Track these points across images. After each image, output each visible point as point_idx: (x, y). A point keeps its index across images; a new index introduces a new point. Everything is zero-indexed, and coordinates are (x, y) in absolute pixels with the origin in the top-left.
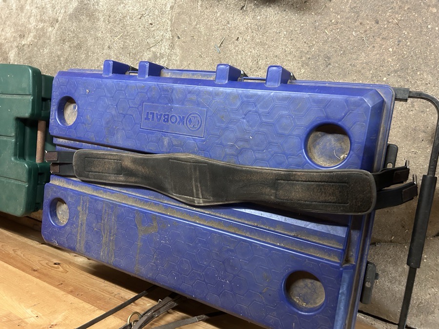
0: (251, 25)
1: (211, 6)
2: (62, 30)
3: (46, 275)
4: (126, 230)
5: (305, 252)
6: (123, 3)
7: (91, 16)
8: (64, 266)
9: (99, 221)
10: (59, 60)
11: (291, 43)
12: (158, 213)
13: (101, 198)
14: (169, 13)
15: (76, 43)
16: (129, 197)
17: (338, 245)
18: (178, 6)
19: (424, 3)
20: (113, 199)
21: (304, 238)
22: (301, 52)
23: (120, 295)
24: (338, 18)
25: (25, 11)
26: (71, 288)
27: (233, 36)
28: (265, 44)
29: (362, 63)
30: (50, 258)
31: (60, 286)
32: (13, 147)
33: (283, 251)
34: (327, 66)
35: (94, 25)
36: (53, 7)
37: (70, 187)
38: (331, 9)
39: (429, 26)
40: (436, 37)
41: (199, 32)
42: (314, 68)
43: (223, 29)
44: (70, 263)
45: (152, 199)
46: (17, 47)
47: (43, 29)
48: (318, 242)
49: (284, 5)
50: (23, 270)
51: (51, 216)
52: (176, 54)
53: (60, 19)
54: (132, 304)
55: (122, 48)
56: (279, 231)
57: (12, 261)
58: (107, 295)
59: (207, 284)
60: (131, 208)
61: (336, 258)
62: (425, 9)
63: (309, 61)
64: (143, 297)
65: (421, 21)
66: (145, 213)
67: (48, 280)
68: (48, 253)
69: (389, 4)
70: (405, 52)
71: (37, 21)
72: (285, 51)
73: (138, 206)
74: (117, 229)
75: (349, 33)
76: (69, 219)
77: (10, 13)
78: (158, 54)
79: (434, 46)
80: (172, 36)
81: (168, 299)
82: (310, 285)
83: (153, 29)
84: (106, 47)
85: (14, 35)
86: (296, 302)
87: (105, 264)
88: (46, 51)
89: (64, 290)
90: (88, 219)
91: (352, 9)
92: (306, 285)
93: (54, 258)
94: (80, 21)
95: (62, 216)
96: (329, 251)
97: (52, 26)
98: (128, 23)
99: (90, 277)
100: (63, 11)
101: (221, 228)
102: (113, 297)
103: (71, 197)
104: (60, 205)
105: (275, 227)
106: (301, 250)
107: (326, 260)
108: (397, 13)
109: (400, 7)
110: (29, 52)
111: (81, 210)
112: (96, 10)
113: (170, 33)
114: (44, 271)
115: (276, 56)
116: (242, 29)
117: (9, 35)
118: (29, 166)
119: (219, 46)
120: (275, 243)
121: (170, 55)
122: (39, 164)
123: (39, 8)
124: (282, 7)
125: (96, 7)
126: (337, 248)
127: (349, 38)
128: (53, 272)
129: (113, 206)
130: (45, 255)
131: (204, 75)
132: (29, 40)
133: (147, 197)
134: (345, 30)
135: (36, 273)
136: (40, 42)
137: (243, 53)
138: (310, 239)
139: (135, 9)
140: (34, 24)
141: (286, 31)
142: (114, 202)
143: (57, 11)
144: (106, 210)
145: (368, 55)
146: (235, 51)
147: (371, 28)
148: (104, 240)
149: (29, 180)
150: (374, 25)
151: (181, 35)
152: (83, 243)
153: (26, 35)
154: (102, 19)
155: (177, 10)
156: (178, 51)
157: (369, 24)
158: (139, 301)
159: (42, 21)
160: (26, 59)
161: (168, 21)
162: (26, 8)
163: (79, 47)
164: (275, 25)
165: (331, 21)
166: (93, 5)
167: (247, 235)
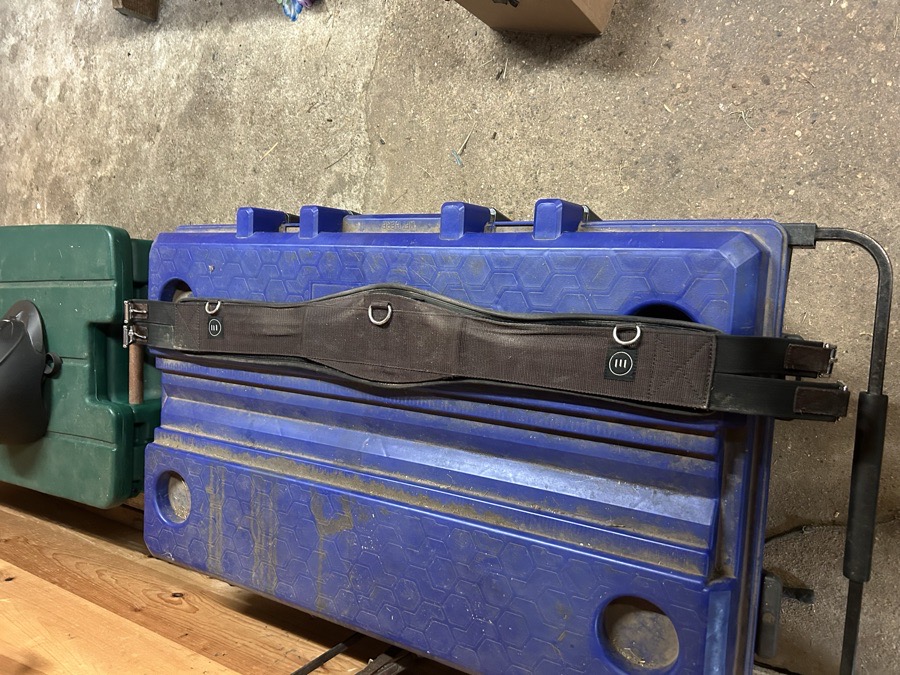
0: (517, 108)
1: (439, 78)
2: (167, 146)
3: (156, 618)
4: (295, 528)
5: (635, 558)
6: (275, 86)
7: (220, 115)
8: (191, 599)
9: (246, 512)
10: (166, 201)
11: (599, 135)
12: (353, 492)
13: (247, 467)
14: (361, 98)
15: (194, 167)
16: (298, 463)
17: (697, 543)
18: (378, 82)
19: (858, 35)
20: (269, 469)
21: (631, 530)
22: (620, 151)
23: (296, 653)
24: (688, 80)
25: (99, 115)
26: (204, 642)
27: (484, 131)
28: (549, 142)
29: (743, 165)
30: (166, 585)
31: (183, 639)
32: (87, 378)
33: (591, 557)
34: (673, 176)
35: (226, 132)
36: (150, 104)
37: (191, 449)
38: (673, 63)
39: (873, 81)
40: (890, 101)
41: (421, 128)
42: (648, 181)
43: (466, 119)
44: (203, 593)
45: (340, 464)
46: (89, 182)
47: (133, 145)
48: (658, 536)
49: (579, 62)
50: (116, 611)
51: (160, 507)
52: (379, 175)
53: (162, 125)
54: (319, 669)
55: (279, 171)
56: (583, 519)
57: (95, 593)
58: (271, 654)
59: (451, 626)
60: (301, 485)
61: (695, 568)
62: (862, 46)
63: (637, 168)
64: (339, 656)
65: (855, 72)
66: (327, 493)
67: (161, 629)
68: (162, 574)
69: (788, 42)
70: (827, 136)
71: (122, 132)
72: (589, 153)
73: (315, 479)
74: (280, 526)
75: (712, 107)
76: (192, 511)
77: (72, 121)
78: (347, 178)
79: (887, 120)
80: (370, 141)
81: (384, 658)
82: (649, 624)
83: (333, 129)
84: (250, 171)
85: (82, 160)
86: (625, 659)
87: (262, 594)
88: (141, 187)
89: (191, 647)
90: (225, 509)
91: (714, 59)
92: (643, 624)
93: (172, 584)
94: (200, 126)
95: (179, 504)
96: (680, 555)
97: (150, 140)
98: (287, 121)
99: (239, 619)
100: (167, 110)
101: (472, 517)
102: (282, 658)
103: (194, 468)
104: (174, 484)
105: (574, 511)
106: (628, 554)
107: (675, 573)
108: (806, 60)
109: (811, 48)
110: (111, 190)
111: (212, 492)
112: (227, 103)
113: (365, 134)
114: (153, 610)
115: (572, 163)
116: (502, 115)
117: (72, 161)
118: (116, 413)
119: (459, 152)
120: (575, 543)
121: (369, 177)
122: (136, 405)
123: (124, 108)
124: (575, 67)
125: (228, 97)
126: (696, 549)
127: (713, 117)
128: (170, 612)
129: (269, 482)
130: (155, 579)
131: (423, 224)
132: (109, 168)
133: (331, 462)
134: (703, 102)
135: (138, 614)
136: (130, 171)
137: (508, 162)
138: (642, 533)
139: (298, 95)
140: (117, 137)
141: (587, 114)
142: (271, 475)
143: (156, 110)
144: (256, 491)
145: (753, 148)
146: (490, 159)
147: (754, 94)
148: (257, 548)
149: (118, 439)
150: (762, 87)
151: (386, 138)
152: (219, 554)
153: (103, 161)
154: (239, 119)
155: (376, 90)
156: (382, 167)
157: (751, 85)
158: (331, 663)
159: (131, 131)
160: (107, 204)
161: (360, 112)
162: (101, 109)
163: (200, 174)
164: (565, 103)
165: (674, 86)
166: (222, 94)
167: (521, 529)
